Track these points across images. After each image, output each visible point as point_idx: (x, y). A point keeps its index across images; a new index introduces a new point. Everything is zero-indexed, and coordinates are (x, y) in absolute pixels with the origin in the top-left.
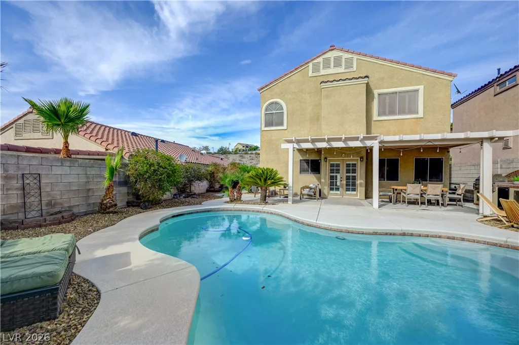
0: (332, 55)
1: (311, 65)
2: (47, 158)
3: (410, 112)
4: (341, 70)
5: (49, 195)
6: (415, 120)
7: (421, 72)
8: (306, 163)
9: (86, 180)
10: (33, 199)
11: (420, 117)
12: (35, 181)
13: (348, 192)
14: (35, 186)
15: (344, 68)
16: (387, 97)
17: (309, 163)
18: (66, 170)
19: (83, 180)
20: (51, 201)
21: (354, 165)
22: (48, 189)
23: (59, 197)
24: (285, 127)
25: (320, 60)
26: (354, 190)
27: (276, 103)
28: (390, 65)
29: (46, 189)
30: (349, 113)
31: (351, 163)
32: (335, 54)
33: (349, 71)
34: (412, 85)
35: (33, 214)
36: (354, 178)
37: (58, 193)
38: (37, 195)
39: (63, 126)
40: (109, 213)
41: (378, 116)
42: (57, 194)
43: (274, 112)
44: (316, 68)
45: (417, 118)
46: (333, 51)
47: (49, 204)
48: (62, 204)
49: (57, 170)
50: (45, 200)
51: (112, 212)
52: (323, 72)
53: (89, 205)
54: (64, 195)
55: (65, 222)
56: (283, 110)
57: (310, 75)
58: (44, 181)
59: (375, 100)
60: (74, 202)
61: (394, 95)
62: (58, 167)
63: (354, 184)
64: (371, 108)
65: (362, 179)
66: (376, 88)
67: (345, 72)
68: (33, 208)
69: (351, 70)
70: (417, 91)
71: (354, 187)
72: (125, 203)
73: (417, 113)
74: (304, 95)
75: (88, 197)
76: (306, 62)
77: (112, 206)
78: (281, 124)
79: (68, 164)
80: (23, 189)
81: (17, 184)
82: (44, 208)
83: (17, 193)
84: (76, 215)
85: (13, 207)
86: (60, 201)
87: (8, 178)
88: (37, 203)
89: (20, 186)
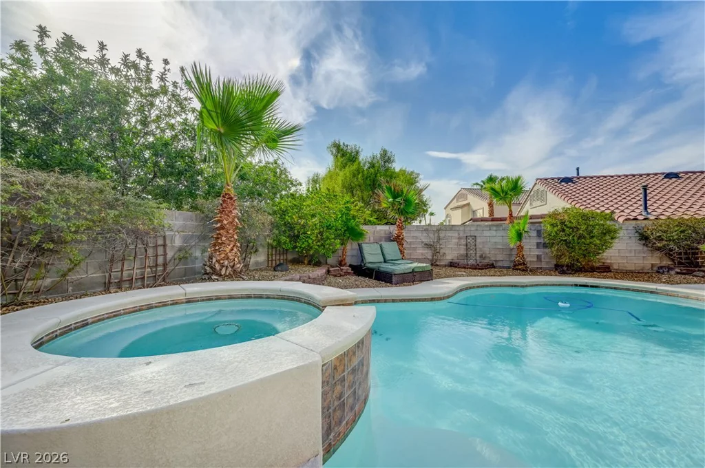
2: (480, 225)
5: (481, 251)
10: (471, 252)
12: (473, 241)
14: (473, 244)
18: (494, 233)
19: (506, 240)
22: (481, 246)
23: (488, 252)
29: (479, 246)
35: (471, 262)
38: (474, 250)
40: (517, 269)
42: (486, 250)
47: (481, 256)
48: (490, 258)
49: (487, 233)
50: (479, 253)
51: (519, 269)
53: (510, 261)
54: (492, 251)
55: (479, 269)
58: (478, 240)
60: (499, 257)
62: (487, 231)
68: (471, 257)
77: (521, 264)
79: (495, 229)
80: (467, 245)
81: (463, 242)
82: (478, 259)
83: (463, 247)
84: (492, 266)
85: (462, 255)
86: (489, 255)
87: (459, 238)
88: (473, 255)
89: (465, 243)
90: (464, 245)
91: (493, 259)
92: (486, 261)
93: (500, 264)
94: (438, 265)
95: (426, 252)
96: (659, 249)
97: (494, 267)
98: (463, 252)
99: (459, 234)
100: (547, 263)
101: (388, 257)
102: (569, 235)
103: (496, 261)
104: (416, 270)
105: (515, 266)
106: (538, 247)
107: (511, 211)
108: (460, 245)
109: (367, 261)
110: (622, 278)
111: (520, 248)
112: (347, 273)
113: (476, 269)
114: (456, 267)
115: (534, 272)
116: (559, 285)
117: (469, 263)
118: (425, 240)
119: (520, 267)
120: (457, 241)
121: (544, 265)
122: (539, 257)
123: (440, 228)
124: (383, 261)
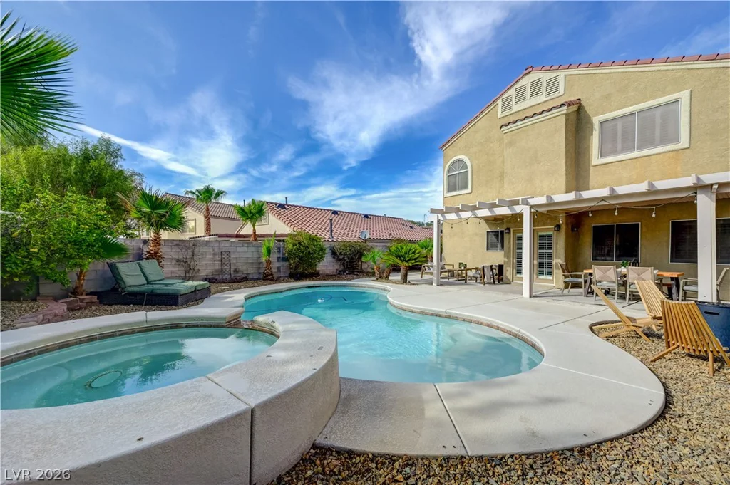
0: (526, 81)
1: (500, 101)
2: (233, 242)
3: (663, 141)
4: (543, 98)
5: (235, 265)
6: (671, 154)
7: (684, 67)
8: (495, 235)
9: (258, 256)
10: (226, 267)
11: (683, 147)
12: (228, 256)
13: (541, 277)
14: (228, 259)
15: (545, 94)
16: (619, 124)
17: (498, 235)
18: (246, 249)
19: (256, 256)
20: (236, 269)
21: (550, 237)
22: (235, 262)
23: (240, 267)
24: (469, 190)
25: (512, 92)
26: (550, 274)
27: (460, 161)
28: (622, 70)
29: (233, 261)
30: (539, 163)
31: (545, 234)
32: (534, 76)
33: (553, 97)
34: (664, 94)
35: (226, 276)
36: (550, 256)
37: (240, 264)
38: (228, 265)
39: (251, 219)
40: (267, 280)
41: (601, 157)
43: (457, 172)
44: (507, 105)
45: (677, 150)
46: (530, 75)
47: (235, 271)
48: (242, 272)
49: (239, 250)
50: (233, 268)
51: (269, 279)
52: (515, 108)
53: (260, 273)
54: (244, 265)
55: (238, 282)
56: (467, 168)
57: (499, 116)
58: (232, 256)
59: (594, 132)
60: (250, 271)
61: (630, 118)
62: (240, 248)
63: (550, 266)
64: (589, 147)
65: (559, 258)
66: (597, 114)
67: (548, 100)
68: (226, 272)
69: (556, 95)
70: (677, 101)
71: (549, 270)
72: (287, 275)
73: (676, 140)
74: (491, 145)
75: (259, 268)
76: (494, 100)
77: (269, 275)
78: (465, 187)
79: (246, 245)
80: (221, 261)
81: (218, 257)
82: (232, 273)
83: (218, 263)
85: (216, 271)
86: (241, 269)
87: (214, 254)
88: (228, 270)
89: (220, 259)
90: (219, 261)
91: (245, 272)
92: (241, 275)
93: (250, 277)
95: (177, 269)
96: (340, 260)
97: (247, 279)
98: (218, 267)
99: (213, 250)
100: (285, 273)
101: (151, 278)
102: (303, 252)
103: (247, 274)
104: (198, 288)
105: (265, 277)
106: (278, 261)
107: (254, 230)
108: (215, 261)
109: (128, 284)
110: (328, 280)
111: (269, 262)
112: (90, 304)
113: (234, 282)
114: (214, 282)
115: (278, 280)
116: (300, 288)
117: (224, 277)
119: (268, 277)
120: (211, 257)
121: (282, 275)
122: (279, 268)
123: (194, 244)
124: (146, 282)
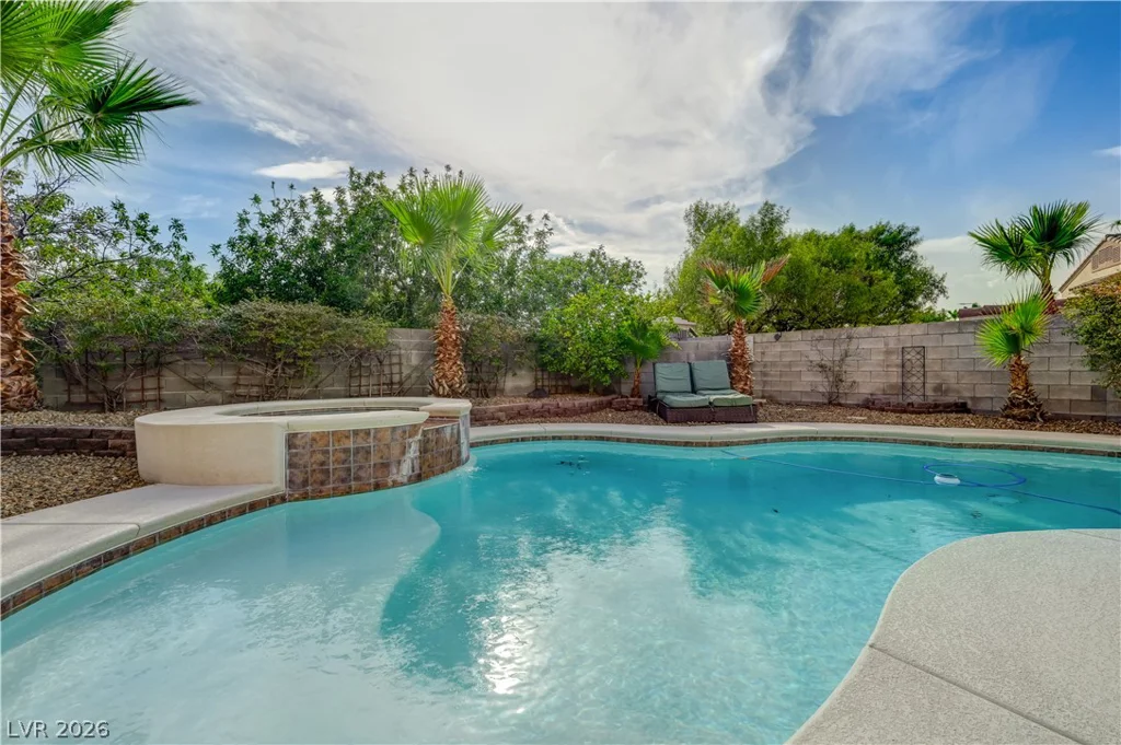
2: (935, 325)
5: (937, 376)
10: (914, 379)
12: (918, 357)
14: (918, 362)
20: (941, 385)
22: (937, 368)
23: (953, 381)
29: (932, 367)
35: (913, 400)
37: (952, 373)
38: (919, 375)
42: (950, 377)
47: (938, 388)
48: (958, 392)
49: (952, 340)
50: (931, 382)
54: (963, 376)
58: (930, 356)
60: (984, 392)
62: (951, 336)
68: (914, 390)
77: (1020, 406)
80: (903, 366)
81: (896, 359)
82: (927, 393)
83: (896, 371)
84: (961, 408)
85: (892, 386)
86: (956, 386)
87: (888, 352)
88: (919, 386)
89: (899, 361)
90: (897, 366)
91: (967, 394)
92: (951, 399)
94: (840, 405)
95: (819, 378)
97: (968, 411)
98: (895, 379)
99: (886, 344)
100: (1120, 406)
101: (701, 385)
103: (973, 399)
108: (888, 366)
111: (1020, 370)
113: (905, 412)
115: (1053, 424)
118: (816, 358)
119: (1027, 410)
120: (881, 358)
122: (1096, 392)
124: (690, 389)
